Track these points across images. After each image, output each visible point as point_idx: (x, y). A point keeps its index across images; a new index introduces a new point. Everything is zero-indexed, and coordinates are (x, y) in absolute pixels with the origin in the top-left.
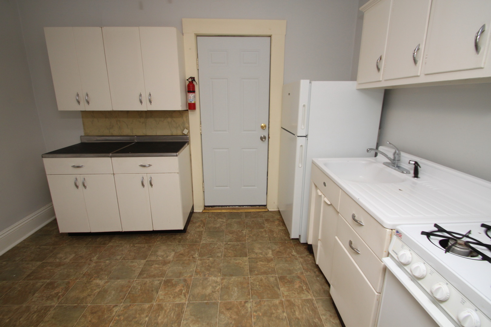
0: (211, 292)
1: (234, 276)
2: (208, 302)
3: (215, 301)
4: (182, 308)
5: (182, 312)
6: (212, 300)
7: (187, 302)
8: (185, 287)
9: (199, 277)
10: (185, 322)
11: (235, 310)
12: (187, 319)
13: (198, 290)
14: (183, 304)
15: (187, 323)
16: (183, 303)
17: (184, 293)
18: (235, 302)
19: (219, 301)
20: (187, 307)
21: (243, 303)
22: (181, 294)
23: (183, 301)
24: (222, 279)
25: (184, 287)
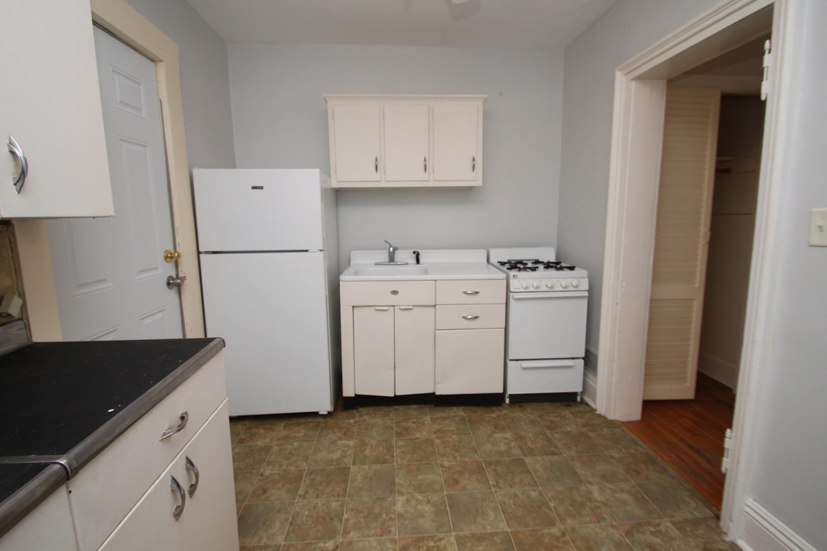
0: (429, 505)
1: (394, 480)
2: (449, 506)
3: (446, 498)
4: (466, 537)
5: (473, 535)
6: (445, 501)
7: (454, 533)
8: (421, 544)
9: (395, 528)
10: (489, 527)
11: (456, 475)
12: (484, 527)
13: (427, 523)
14: (458, 538)
15: (490, 525)
16: (456, 540)
17: (435, 543)
18: (444, 476)
19: (445, 493)
20: (461, 530)
21: (444, 469)
22: (438, 547)
23: (453, 539)
24: (401, 494)
25: (420, 547)
